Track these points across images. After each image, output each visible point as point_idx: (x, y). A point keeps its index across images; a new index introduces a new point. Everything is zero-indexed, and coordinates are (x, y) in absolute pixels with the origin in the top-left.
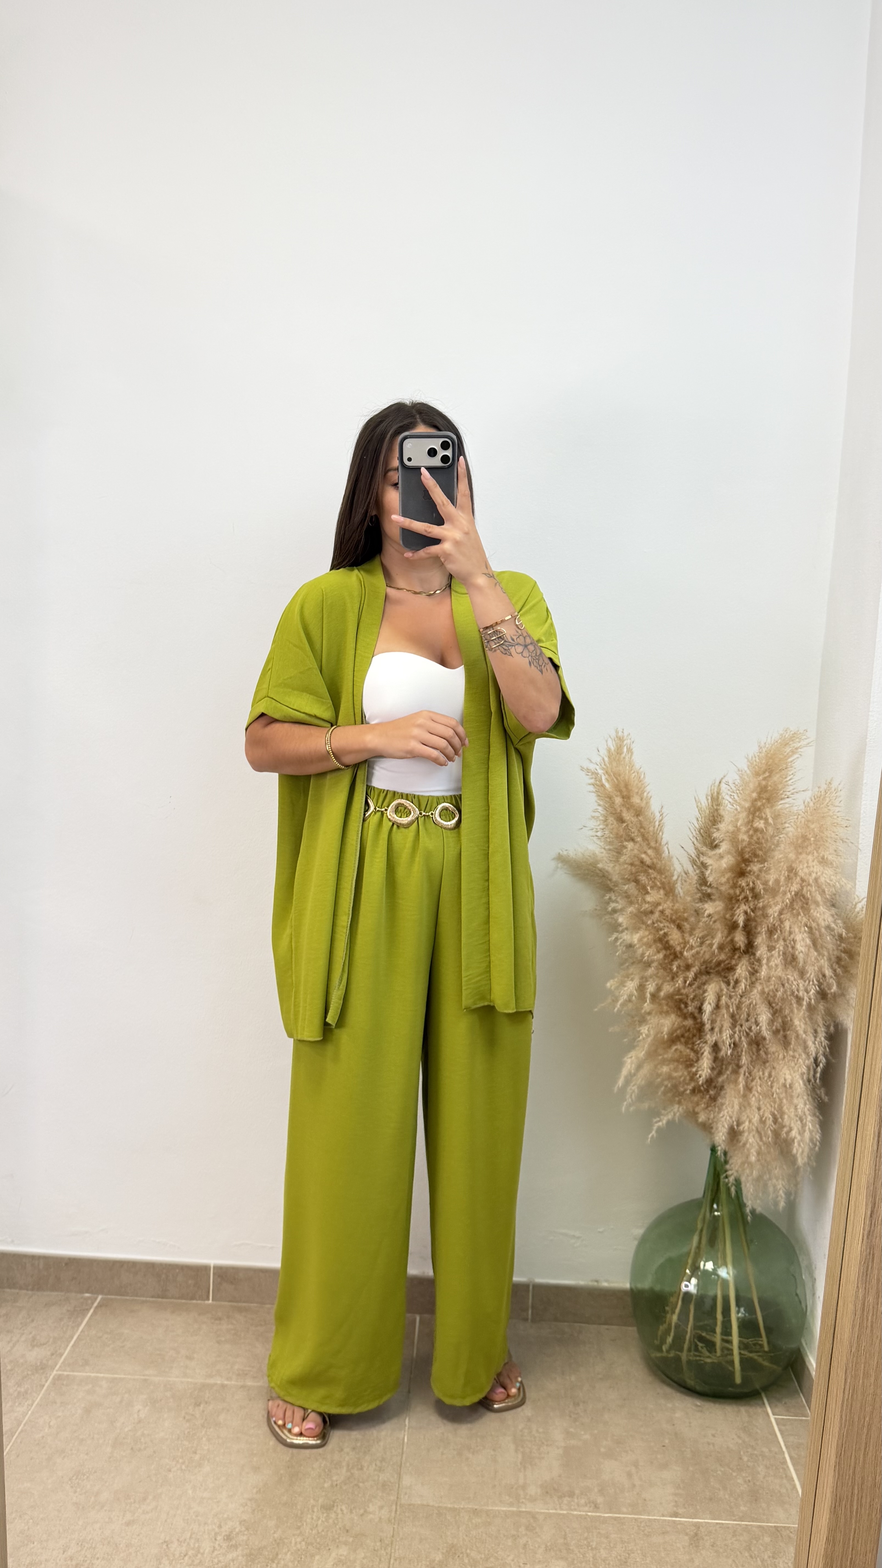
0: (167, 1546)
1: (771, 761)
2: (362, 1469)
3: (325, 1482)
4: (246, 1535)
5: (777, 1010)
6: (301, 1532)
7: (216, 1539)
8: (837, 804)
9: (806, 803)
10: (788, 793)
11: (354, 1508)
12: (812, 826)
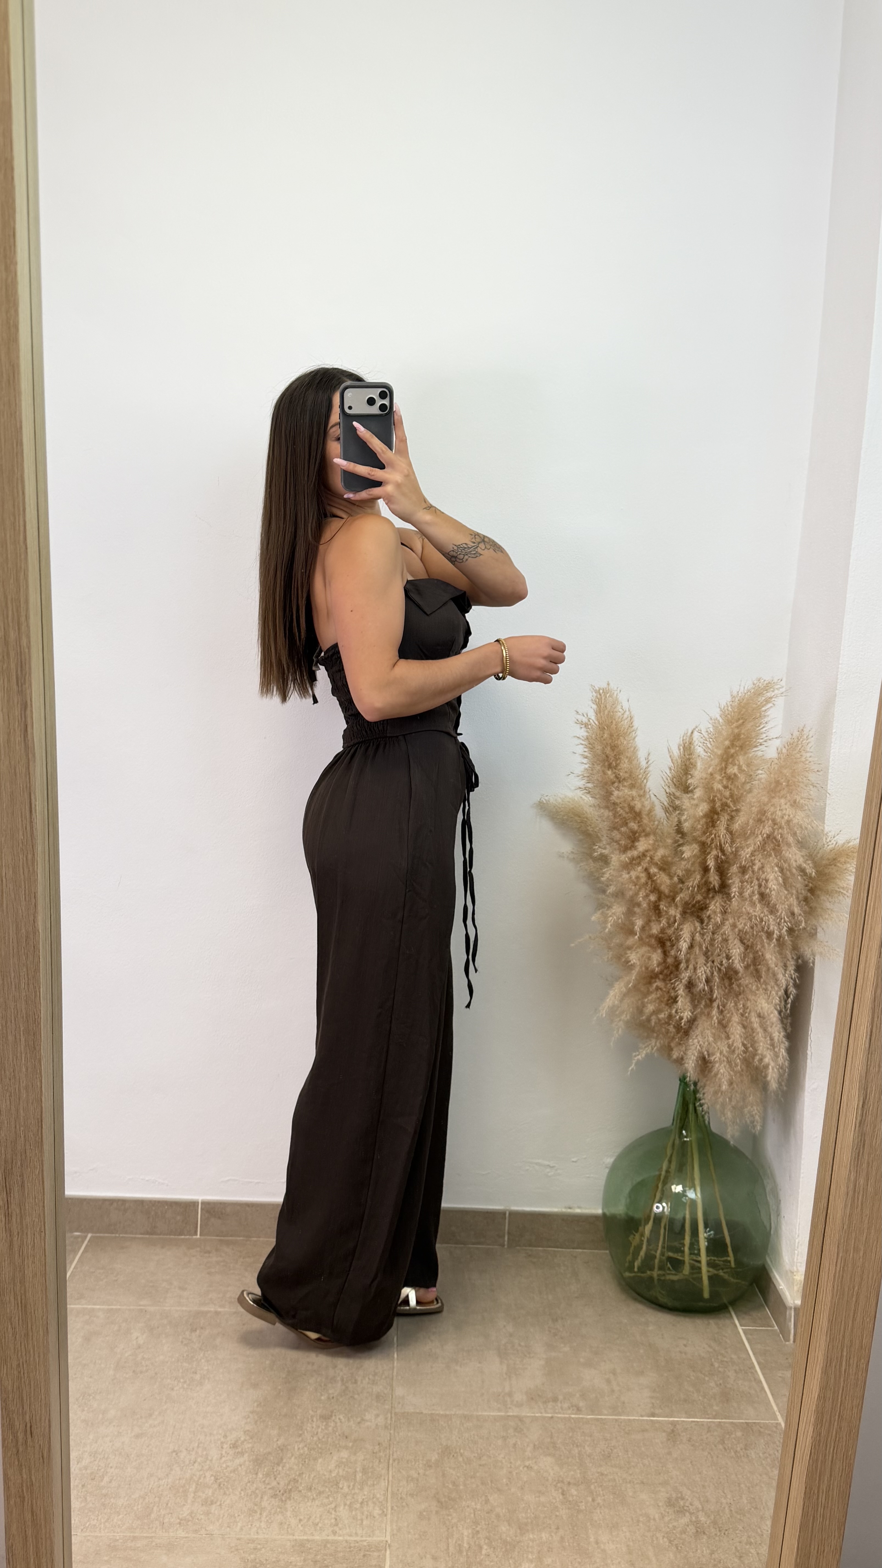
0: (177, 1454)
1: (744, 710)
2: (356, 1382)
3: (322, 1395)
4: (251, 1443)
5: (748, 946)
6: (302, 1440)
7: (222, 1448)
8: (808, 750)
9: (779, 750)
10: (761, 741)
11: (351, 1417)
12: (785, 771)
